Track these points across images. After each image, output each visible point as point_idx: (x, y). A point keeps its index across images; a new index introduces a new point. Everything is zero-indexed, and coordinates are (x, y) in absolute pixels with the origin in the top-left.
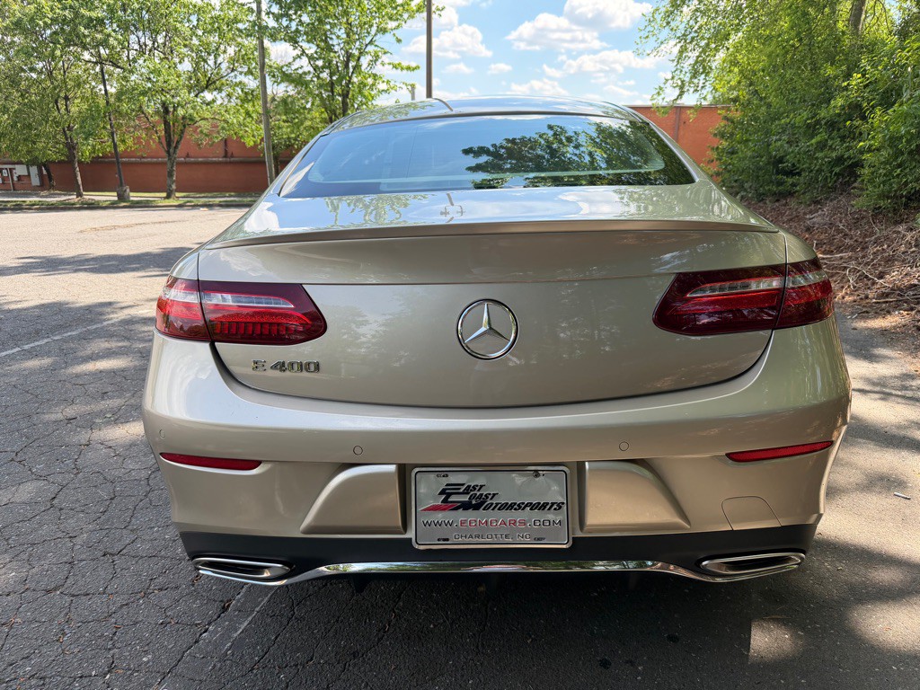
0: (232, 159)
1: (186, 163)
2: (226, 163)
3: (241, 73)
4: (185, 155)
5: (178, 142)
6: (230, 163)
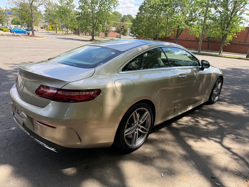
0: (198, 40)
1: (186, 40)
2: (196, 41)
3: (202, 17)
4: (186, 38)
5: (179, 35)
6: (197, 41)
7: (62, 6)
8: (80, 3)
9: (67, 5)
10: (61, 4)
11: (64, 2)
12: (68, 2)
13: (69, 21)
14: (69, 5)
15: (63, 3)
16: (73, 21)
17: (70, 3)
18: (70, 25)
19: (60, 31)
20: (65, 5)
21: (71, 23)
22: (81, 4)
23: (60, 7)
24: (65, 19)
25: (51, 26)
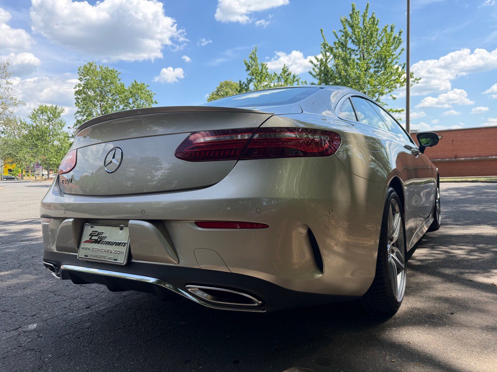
7: (37, 125)
8: (78, 115)
9: (47, 123)
10: (35, 122)
11: (41, 117)
12: (49, 118)
13: (52, 153)
14: (51, 123)
15: (38, 119)
16: (61, 152)
17: (53, 119)
18: (55, 159)
19: (28, 176)
20: (43, 123)
21: (57, 155)
22: (80, 118)
23: (33, 126)
24: (43, 150)
25: (7, 169)
